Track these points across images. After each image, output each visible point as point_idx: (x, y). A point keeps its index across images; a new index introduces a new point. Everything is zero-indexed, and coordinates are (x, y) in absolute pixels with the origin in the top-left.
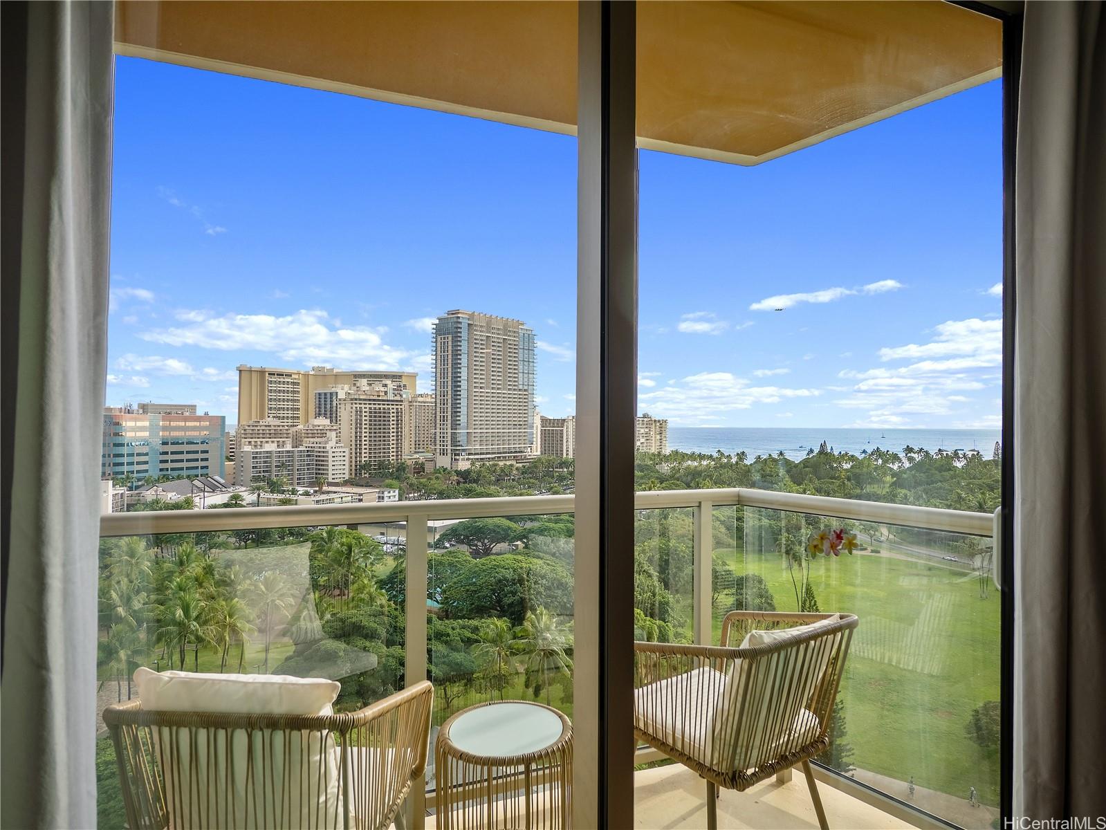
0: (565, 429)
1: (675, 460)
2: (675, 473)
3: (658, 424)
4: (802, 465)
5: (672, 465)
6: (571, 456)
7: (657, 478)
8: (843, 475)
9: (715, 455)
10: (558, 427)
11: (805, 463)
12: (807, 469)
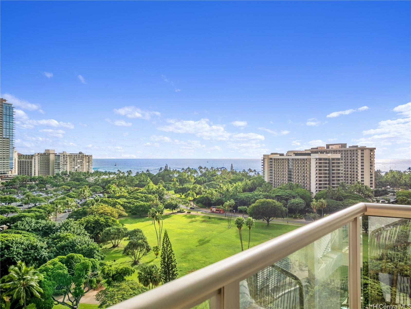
0: (33, 160)
1: (97, 175)
2: (97, 182)
3: (87, 157)
4: (157, 176)
5: (95, 178)
6: (37, 175)
7: (87, 185)
8: (175, 179)
9: (117, 172)
10: (29, 159)
11: (159, 175)
12: (160, 178)
